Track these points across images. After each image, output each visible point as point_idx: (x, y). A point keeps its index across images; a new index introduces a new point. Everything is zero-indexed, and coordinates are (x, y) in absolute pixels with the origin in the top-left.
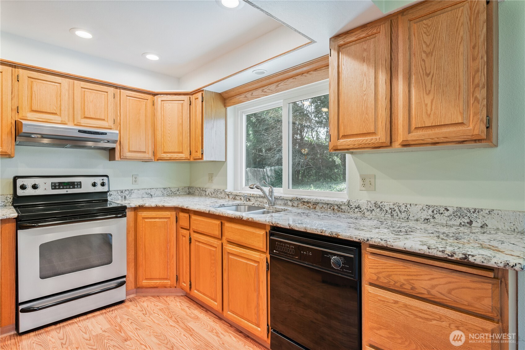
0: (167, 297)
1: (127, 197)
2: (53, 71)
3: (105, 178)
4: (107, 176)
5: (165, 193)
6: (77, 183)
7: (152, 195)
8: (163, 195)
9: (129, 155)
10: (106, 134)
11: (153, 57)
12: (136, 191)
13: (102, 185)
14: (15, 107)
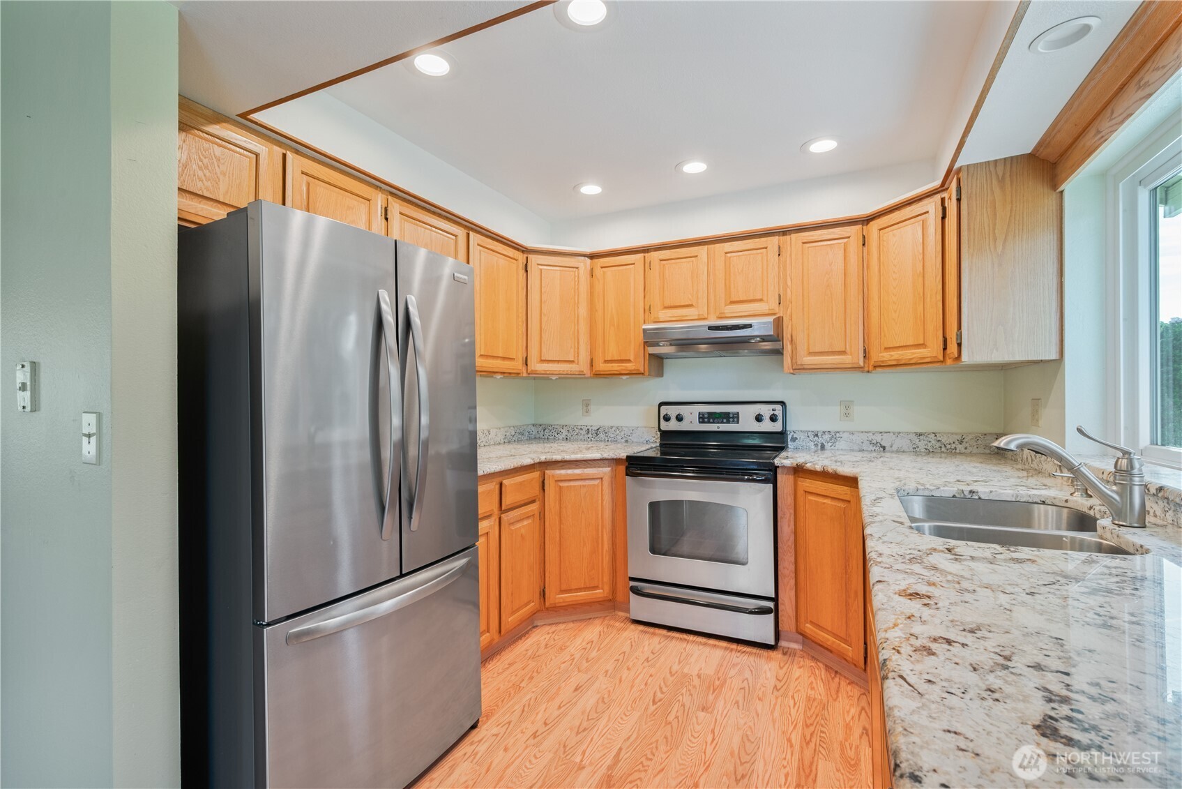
1: (827, 446)
2: (686, 240)
3: (779, 407)
4: (782, 403)
5: (922, 445)
6: (734, 414)
7: (884, 448)
8: (915, 451)
9: (808, 360)
10: (750, 326)
11: (823, 146)
12: (845, 436)
13: (773, 419)
14: (647, 308)
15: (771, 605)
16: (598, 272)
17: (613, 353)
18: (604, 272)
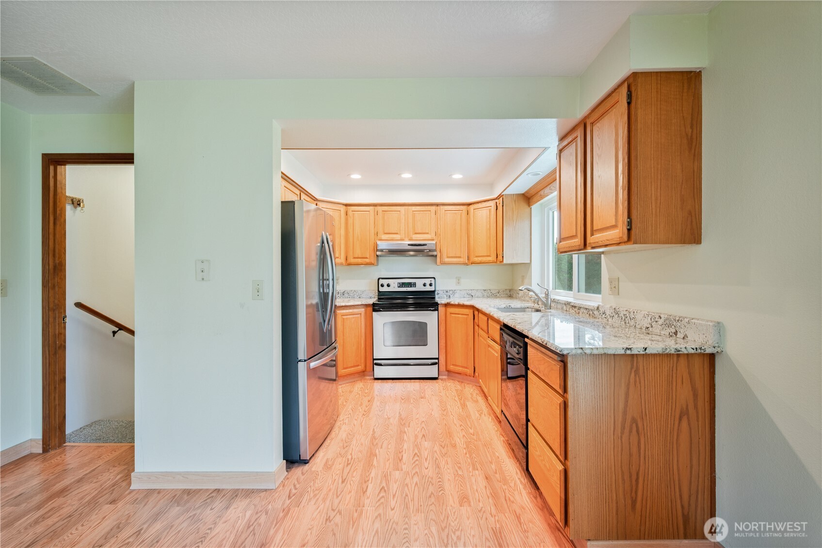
0: (468, 384)
1: (451, 296)
3: (433, 280)
4: (434, 278)
5: (485, 294)
6: (413, 283)
7: (472, 296)
8: (483, 297)
9: (447, 260)
10: (426, 245)
11: (457, 176)
12: (458, 291)
13: (431, 285)
14: (376, 233)
15: (437, 361)
16: (350, 213)
17: (358, 253)
18: (353, 214)
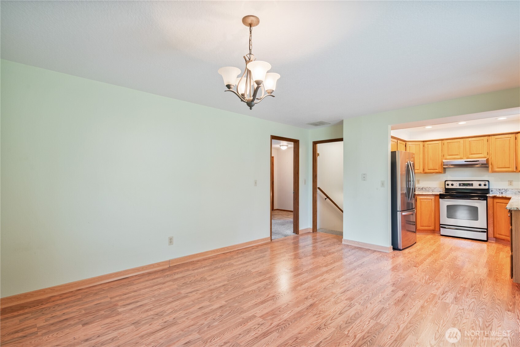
1: (504, 192)
2: (456, 137)
3: (487, 182)
6: (471, 184)
10: (479, 161)
11: (502, 119)
12: (510, 190)
13: (485, 185)
14: (443, 155)
15: (486, 230)
16: (426, 146)
17: (431, 166)
18: (428, 146)
